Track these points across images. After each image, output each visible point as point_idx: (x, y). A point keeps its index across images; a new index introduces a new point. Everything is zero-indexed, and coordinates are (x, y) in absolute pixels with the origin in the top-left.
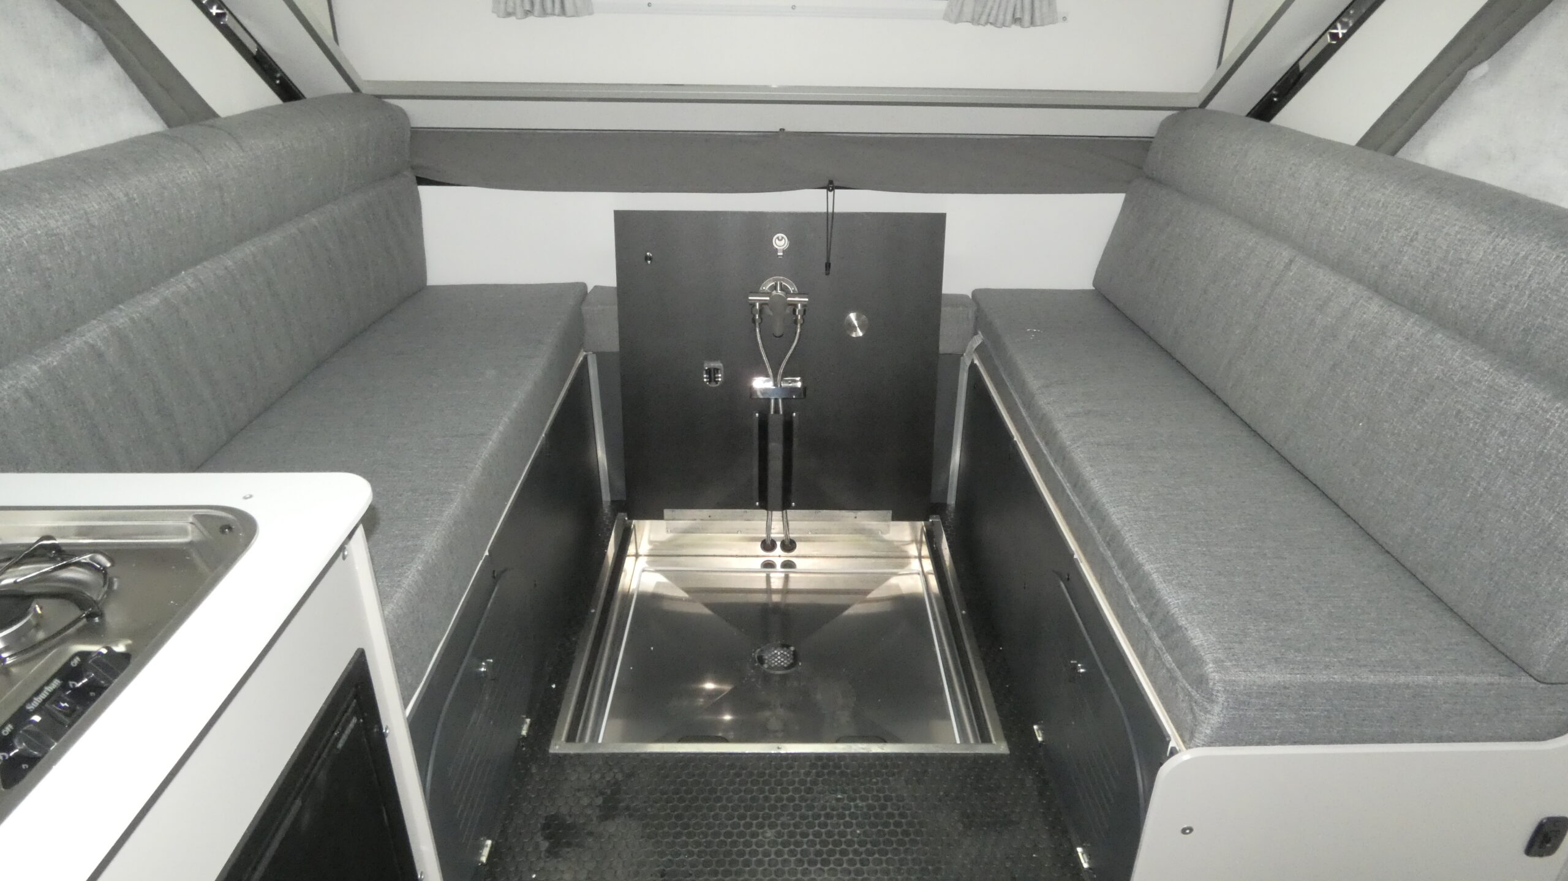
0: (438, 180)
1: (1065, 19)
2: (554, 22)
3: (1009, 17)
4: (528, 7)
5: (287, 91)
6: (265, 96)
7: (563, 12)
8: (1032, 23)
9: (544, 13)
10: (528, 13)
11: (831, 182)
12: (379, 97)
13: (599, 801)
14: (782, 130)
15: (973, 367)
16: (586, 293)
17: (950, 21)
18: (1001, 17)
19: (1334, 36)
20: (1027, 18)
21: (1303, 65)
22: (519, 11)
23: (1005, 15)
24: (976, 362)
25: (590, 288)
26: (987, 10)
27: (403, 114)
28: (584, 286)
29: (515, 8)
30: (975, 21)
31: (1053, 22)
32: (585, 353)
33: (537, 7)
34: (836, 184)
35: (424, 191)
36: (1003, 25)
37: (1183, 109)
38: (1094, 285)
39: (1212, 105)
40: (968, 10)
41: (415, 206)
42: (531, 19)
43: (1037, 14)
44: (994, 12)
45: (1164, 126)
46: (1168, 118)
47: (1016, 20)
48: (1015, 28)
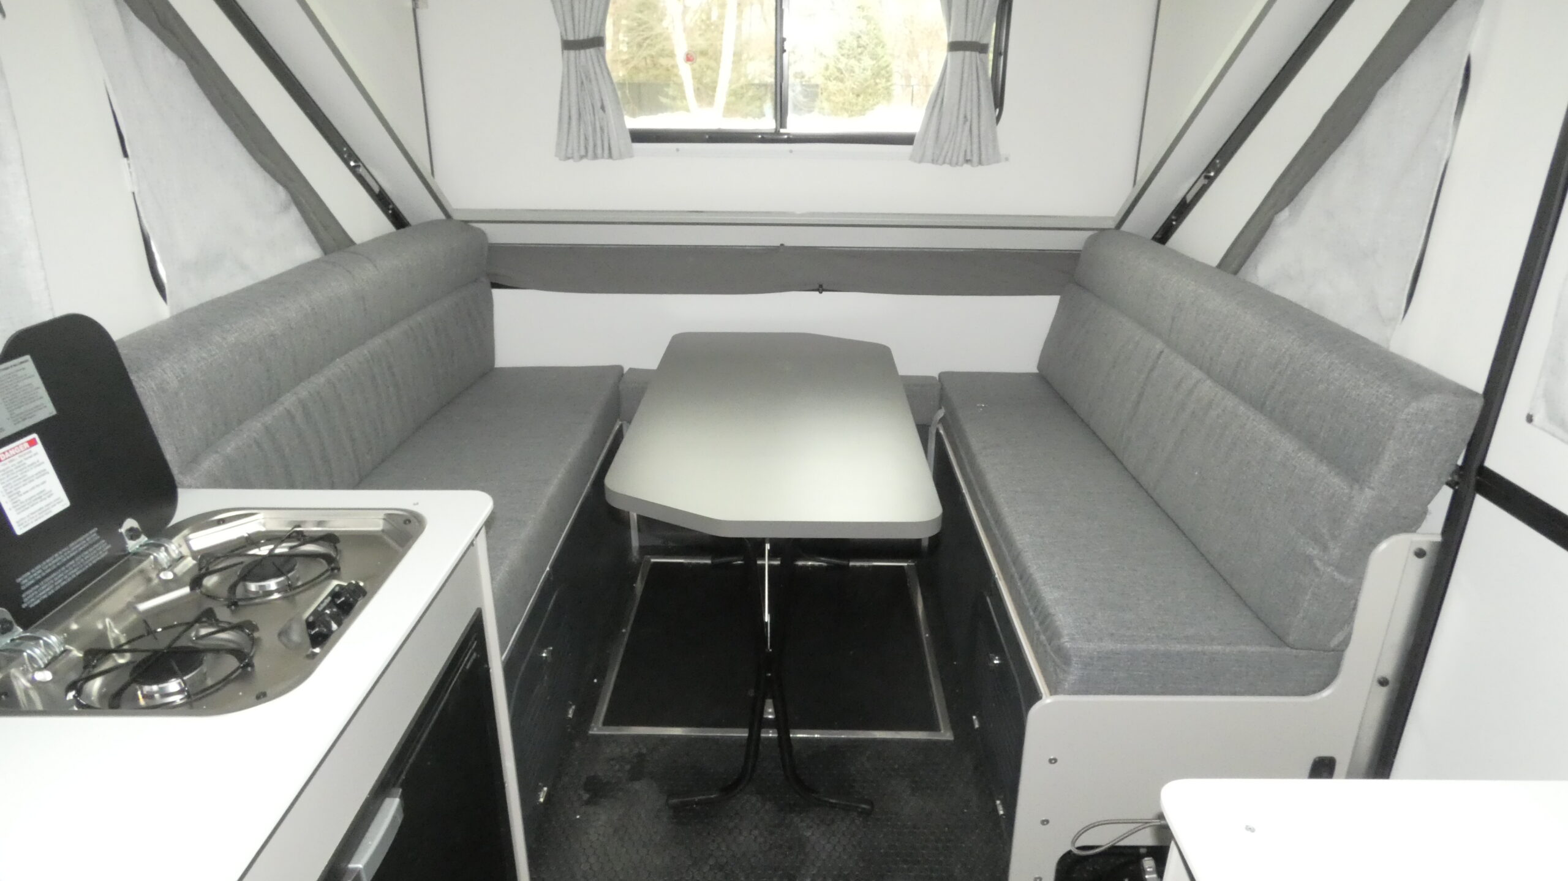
0: (509, 285)
1: (1007, 159)
2: (603, 164)
3: (961, 159)
4: (583, 152)
5: (398, 220)
6: (384, 225)
7: (610, 156)
8: (980, 163)
9: (595, 157)
10: (582, 157)
11: (821, 286)
12: (466, 222)
13: (628, 767)
14: (782, 245)
15: (938, 434)
16: (622, 375)
17: (915, 161)
18: (955, 159)
19: (1207, 177)
20: (975, 159)
21: (1189, 198)
22: (576, 155)
23: (958, 158)
24: (942, 432)
25: (626, 370)
26: (943, 154)
27: (483, 234)
28: (620, 368)
29: (573, 154)
30: (934, 161)
31: (998, 161)
32: (620, 423)
33: (590, 153)
34: (824, 287)
35: (497, 293)
36: (957, 164)
37: (1103, 230)
38: (1039, 368)
39: (1125, 227)
40: (929, 153)
41: (489, 302)
42: (585, 161)
43: (983, 157)
44: (949, 154)
45: (1091, 242)
46: (1091, 237)
47: (967, 161)
48: (967, 166)
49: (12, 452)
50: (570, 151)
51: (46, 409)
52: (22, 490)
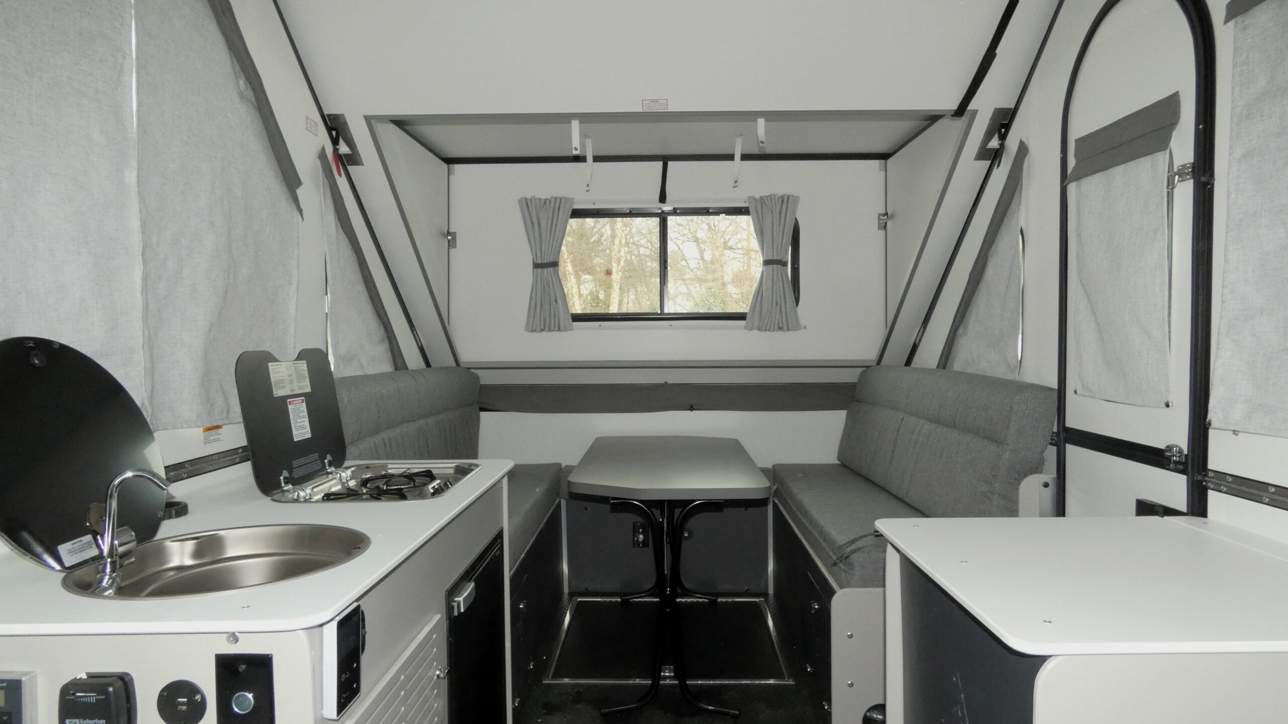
0: (489, 408)
1: (805, 328)
2: (556, 334)
3: (776, 327)
4: (542, 327)
5: (428, 365)
6: (422, 365)
7: (559, 330)
8: (788, 330)
9: (550, 330)
10: (542, 330)
11: (692, 406)
12: (468, 368)
14: (666, 382)
15: (774, 503)
16: (561, 468)
17: (748, 330)
18: (772, 327)
19: (923, 329)
20: (785, 327)
21: (917, 342)
22: (538, 329)
23: (774, 327)
24: (776, 501)
25: (563, 466)
26: (765, 324)
27: (477, 378)
28: (560, 465)
29: (536, 328)
30: (759, 329)
31: (799, 329)
32: (559, 500)
33: (547, 327)
34: (694, 407)
35: (484, 415)
36: (774, 331)
37: (868, 367)
38: (839, 460)
39: (883, 363)
40: (756, 324)
41: (478, 419)
42: (544, 333)
43: (790, 325)
44: (769, 325)
45: (862, 375)
46: (862, 372)
47: (780, 329)
48: (780, 332)
49: (297, 402)
50: (534, 326)
51: (308, 389)
52: (298, 421)
